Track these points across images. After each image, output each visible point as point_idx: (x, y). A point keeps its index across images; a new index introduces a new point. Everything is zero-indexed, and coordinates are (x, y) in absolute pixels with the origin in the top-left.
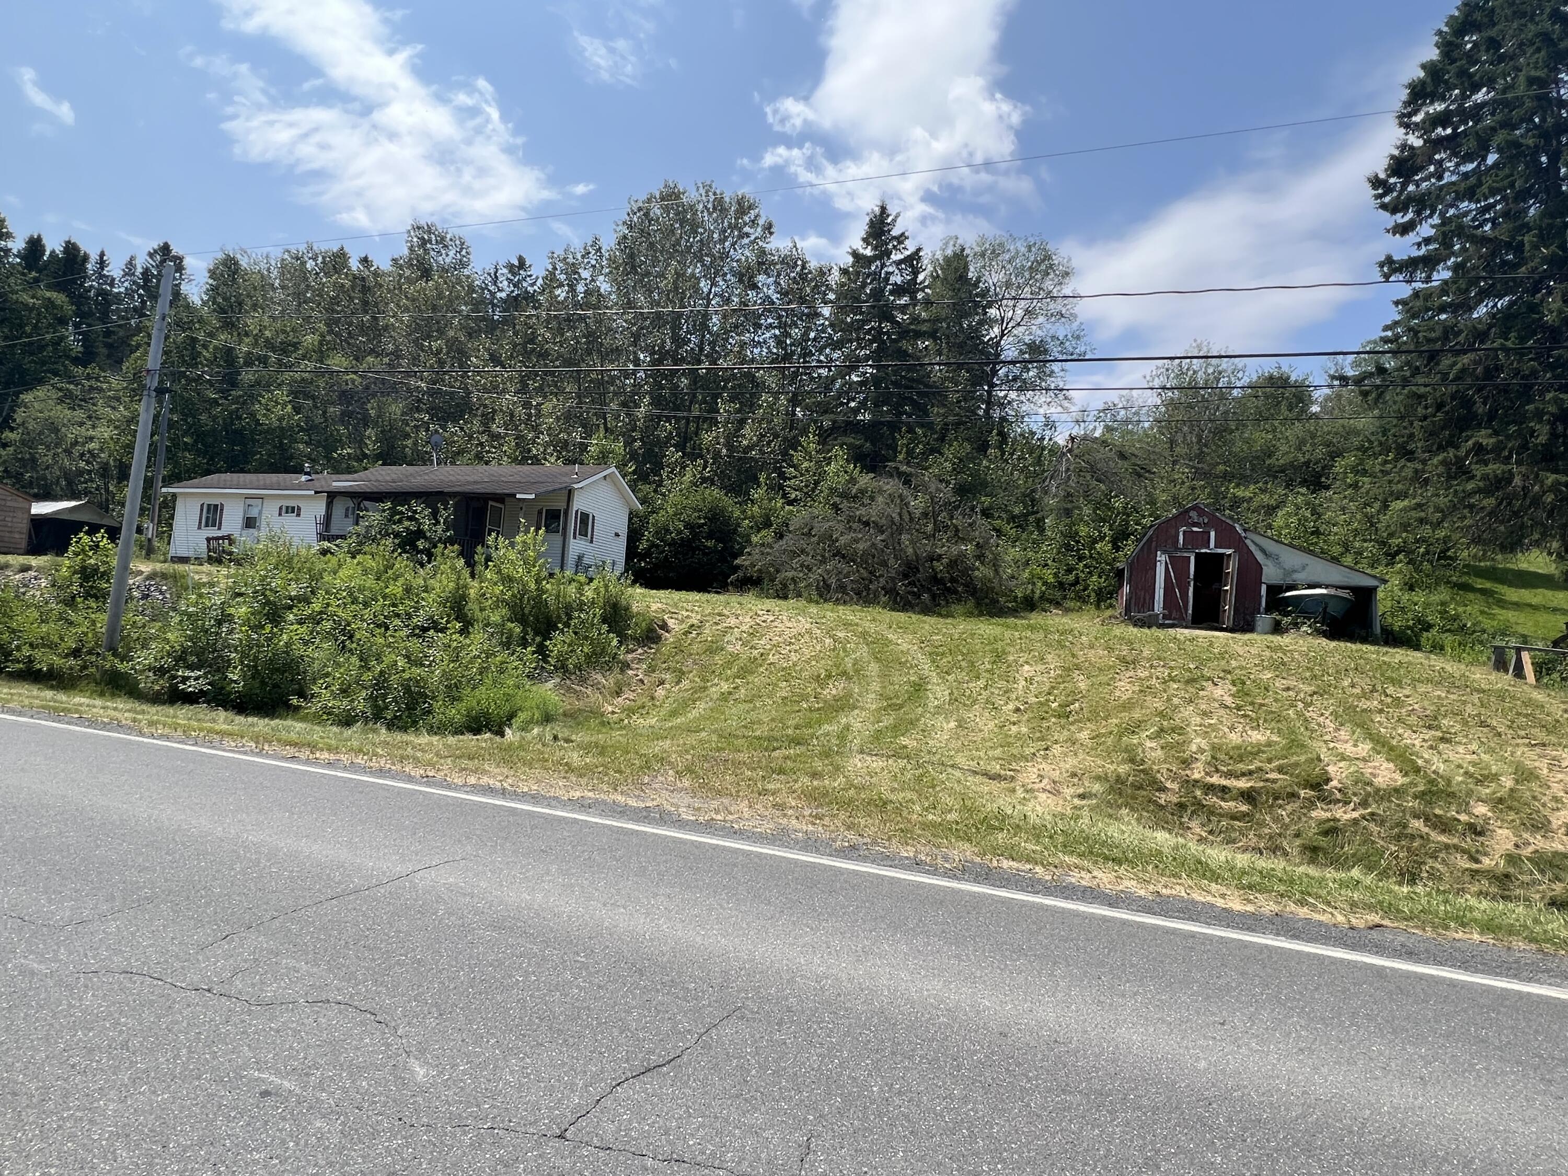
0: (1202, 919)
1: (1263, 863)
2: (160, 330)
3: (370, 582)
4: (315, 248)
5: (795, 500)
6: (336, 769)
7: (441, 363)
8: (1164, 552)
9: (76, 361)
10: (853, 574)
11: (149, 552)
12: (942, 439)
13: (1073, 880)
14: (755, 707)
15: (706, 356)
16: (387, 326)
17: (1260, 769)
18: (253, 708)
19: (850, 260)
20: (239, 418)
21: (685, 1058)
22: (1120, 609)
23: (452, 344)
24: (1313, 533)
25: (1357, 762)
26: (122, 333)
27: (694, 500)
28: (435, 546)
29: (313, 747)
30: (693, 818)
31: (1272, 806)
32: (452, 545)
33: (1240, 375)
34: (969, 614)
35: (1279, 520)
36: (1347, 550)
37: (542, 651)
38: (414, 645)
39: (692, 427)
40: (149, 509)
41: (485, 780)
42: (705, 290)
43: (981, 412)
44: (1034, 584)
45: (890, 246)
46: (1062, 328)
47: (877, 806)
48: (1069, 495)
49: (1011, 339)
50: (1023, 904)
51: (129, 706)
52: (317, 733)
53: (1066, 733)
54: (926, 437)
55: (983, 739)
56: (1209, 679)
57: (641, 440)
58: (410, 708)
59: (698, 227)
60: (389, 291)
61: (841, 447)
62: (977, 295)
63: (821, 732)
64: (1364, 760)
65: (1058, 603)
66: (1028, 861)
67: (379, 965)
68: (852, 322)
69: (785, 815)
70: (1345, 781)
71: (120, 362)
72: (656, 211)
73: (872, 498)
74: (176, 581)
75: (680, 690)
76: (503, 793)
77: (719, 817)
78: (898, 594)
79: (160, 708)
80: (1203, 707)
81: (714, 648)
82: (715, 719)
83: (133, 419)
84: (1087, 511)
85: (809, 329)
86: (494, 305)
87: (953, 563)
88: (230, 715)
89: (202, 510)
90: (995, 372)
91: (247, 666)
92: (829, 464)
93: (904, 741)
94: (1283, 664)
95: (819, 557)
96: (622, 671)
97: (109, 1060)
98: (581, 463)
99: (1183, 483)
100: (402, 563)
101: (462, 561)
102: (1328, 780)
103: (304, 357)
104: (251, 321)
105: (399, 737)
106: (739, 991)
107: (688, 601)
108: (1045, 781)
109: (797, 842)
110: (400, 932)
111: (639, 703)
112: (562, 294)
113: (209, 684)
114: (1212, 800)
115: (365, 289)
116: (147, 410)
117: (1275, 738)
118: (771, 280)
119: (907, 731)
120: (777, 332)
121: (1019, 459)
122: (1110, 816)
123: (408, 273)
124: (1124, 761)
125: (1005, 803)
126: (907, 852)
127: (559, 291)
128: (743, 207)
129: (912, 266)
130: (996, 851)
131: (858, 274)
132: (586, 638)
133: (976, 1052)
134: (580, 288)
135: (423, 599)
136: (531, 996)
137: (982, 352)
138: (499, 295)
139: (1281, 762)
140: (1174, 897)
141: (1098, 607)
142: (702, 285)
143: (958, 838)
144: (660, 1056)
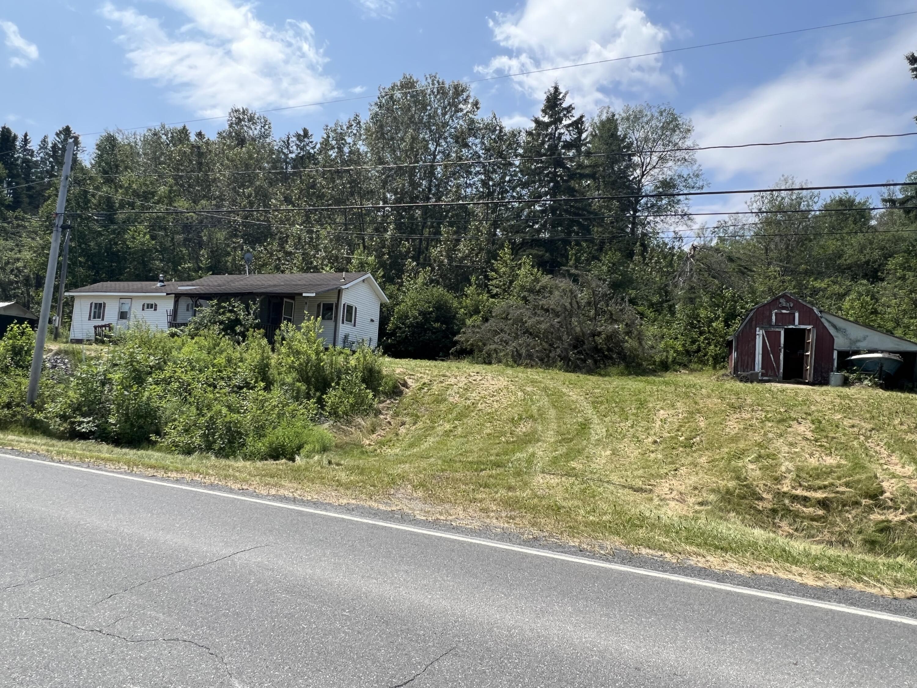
0: (785, 591)
1: (832, 552)
2: (64, 186)
3: (204, 355)
4: (166, 127)
5: (497, 294)
6: (182, 484)
7: (251, 204)
8: (761, 328)
9: (9, 207)
10: (538, 345)
11: (56, 336)
12: (601, 249)
13: (692, 563)
14: (468, 440)
15: (433, 195)
16: (215, 179)
17: (832, 484)
18: (125, 443)
19: (533, 125)
20: (116, 244)
21: (416, 681)
22: (730, 370)
23: (258, 190)
24: (872, 313)
25: (904, 479)
26: (38, 188)
27: (426, 295)
28: (248, 330)
29: (166, 469)
30: (424, 518)
31: (841, 511)
32: (259, 329)
33: (816, 200)
34: (622, 374)
35: (846, 305)
36: (898, 325)
37: (320, 402)
38: (233, 398)
39: (424, 244)
40: (56, 306)
41: (282, 492)
42: (433, 149)
43: (628, 230)
44: (668, 352)
45: (562, 115)
46: (685, 169)
47: (553, 510)
48: (692, 288)
49: (649, 178)
50: (655, 579)
51: (44, 441)
52: (169, 459)
53: (690, 458)
54: (589, 248)
55: (630, 463)
56: (794, 419)
57: (388, 254)
58: (230, 442)
59: (427, 105)
60: (216, 155)
61: (528, 257)
62: (624, 147)
63: (514, 458)
64: (910, 478)
65: (685, 365)
66: (660, 549)
67: (212, 616)
68: (536, 169)
69: (488, 516)
70: (895, 493)
71: (37, 207)
72: (398, 95)
73: (551, 293)
74: (74, 356)
75: (416, 429)
76: (294, 500)
77: (442, 518)
78: (570, 360)
79: (64, 443)
80: (790, 439)
81: (439, 400)
82: (441, 450)
83: (47, 246)
84: (706, 299)
85: (505, 175)
86: (287, 163)
87: (609, 338)
88: (110, 447)
89: (91, 307)
90: (638, 202)
91: (122, 414)
92: (519, 269)
93: (573, 464)
94: (850, 408)
95: (513, 335)
96: (376, 416)
97: (37, 676)
98: (347, 271)
99: (775, 278)
100: (226, 342)
101: (266, 340)
102: (883, 492)
103: (158, 202)
104: (124, 178)
105: (223, 462)
106: (454, 637)
107: (421, 366)
108: (675, 493)
109: (496, 535)
110: (225, 594)
111: (388, 438)
112: (333, 154)
113: (96, 426)
114: (797, 507)
115: (201, 155)
116: (56, 240)
117: (843, 462)
118: (478, 141)
119: (576, 457)
120: (483, 177)
121: (656, 263)
122: (721, 518)
123: (228, 142)
124: (732, 479)
125: (645, 509)
126: (574, 542)
127: (331, 153)
128: (458, 90)
129: (577, 128)
130: (638, 542)
131: (539, 135)
132: (351, 393)
133: (618, 681)
134: (346, 150)
135: (239, 367)
136: (313, 638)
137: (629, 187)
138: (291, 156)
139: (848, 479)
140: (765, 575)
141: (714, 368)
142: (430, 146)
143: (611, 533)
144: (399, 679)
